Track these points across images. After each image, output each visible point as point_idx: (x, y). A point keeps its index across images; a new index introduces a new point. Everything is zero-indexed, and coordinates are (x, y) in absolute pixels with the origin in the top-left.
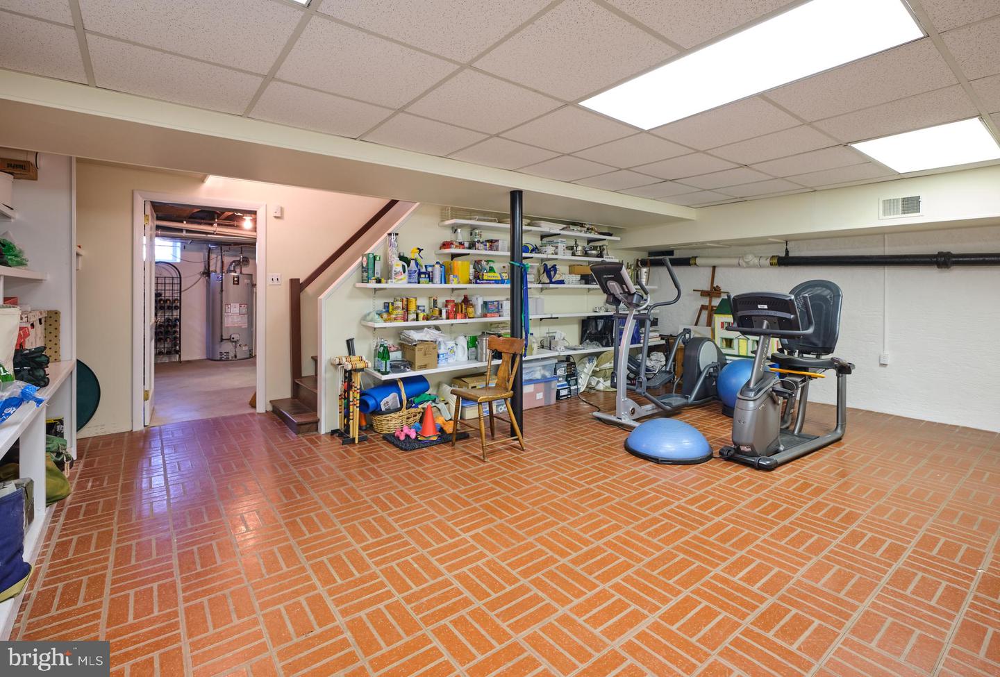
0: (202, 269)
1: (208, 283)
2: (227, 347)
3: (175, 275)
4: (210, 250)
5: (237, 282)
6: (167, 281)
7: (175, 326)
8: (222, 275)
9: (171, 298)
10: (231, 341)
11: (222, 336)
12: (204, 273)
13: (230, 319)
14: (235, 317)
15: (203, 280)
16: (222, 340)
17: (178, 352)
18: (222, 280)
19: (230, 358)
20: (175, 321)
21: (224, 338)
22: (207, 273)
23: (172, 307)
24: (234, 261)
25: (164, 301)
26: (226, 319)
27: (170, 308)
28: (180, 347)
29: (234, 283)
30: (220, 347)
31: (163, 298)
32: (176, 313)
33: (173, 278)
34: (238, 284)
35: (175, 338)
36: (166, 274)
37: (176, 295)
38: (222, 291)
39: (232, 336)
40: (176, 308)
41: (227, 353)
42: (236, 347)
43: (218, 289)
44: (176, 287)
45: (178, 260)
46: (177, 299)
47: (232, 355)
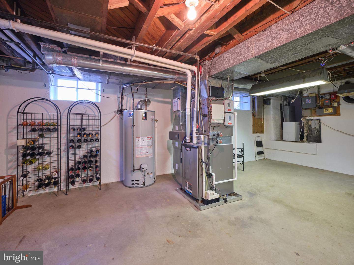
0: (117, 108)
1: (122, 120)
2: (138, 176)
3: (96, 112)
4: (123, 91)
5: (145, 118)
6: (90, 118)
7: (96, 156)
8: (133, 112)
9: (93, 132)
10: (141, 171)
11: (134, 166)
12: (118, 111)
13: (140, 151)
14: (144, 149)
15: (118, 116)
16: (134, 170)
17: (98, 179)
18: (133, 116)
19: (140, 186)
20: (96, 152)
21: (135, 168)
22: (120, 111)
23: (93, 140)
24: (141, 101)
25: (87, 135)
26: (136, 150)
27: (92, 140)
28: (100, 175)
29: (142, 119)
30: (132, 176)
31: (87, 132)
32: (97, 144)
33: (94, 114)
34: (146, 119)
35: (96, 167)
36: (89, 111)
37: (97, 130)
38: (133, 126)
39: (142, 167)
40: (97, 140)
41: (138, 181)
42: (145, 176)
43: (130, 124)
44: (97, 123)
45: (99, 101)
46: (97, 133)
47: (141, 182)
